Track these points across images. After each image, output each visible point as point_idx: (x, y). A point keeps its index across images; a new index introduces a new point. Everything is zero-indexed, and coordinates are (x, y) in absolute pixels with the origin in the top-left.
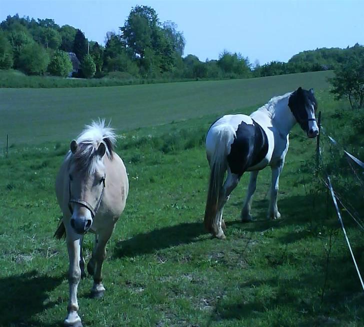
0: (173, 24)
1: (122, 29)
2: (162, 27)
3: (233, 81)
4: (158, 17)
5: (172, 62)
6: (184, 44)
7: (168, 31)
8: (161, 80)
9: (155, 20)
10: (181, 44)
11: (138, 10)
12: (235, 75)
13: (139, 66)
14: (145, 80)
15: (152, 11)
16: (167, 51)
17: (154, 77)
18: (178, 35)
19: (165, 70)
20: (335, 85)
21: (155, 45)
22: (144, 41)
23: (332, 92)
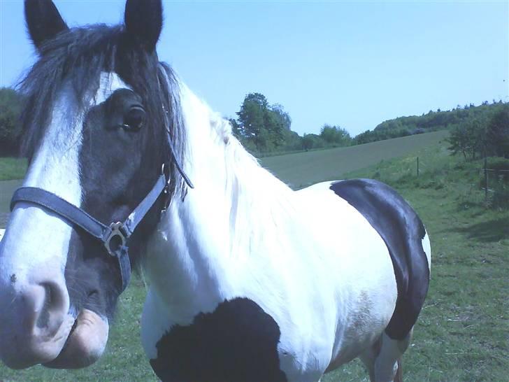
0: (280, 106)
1: (239, 114)
2: (271, 109)
3: (335, 150)
4: (268, 101)
5: (282, 138)
6: (290, 123)
7: (277, 112)
8: (277, 153)
9: (265, 104)
10: (288, 121)
11: (251, 96)
12: (336, 145)
13: (256, 143)
14: (265, 154)
15: (262, 97)
16: (277, 129)
17: (270, 151)
18: (285, 115)
19: (277, 145)
20: (452, 143)
21: (268, 125)
22: (257, 122)
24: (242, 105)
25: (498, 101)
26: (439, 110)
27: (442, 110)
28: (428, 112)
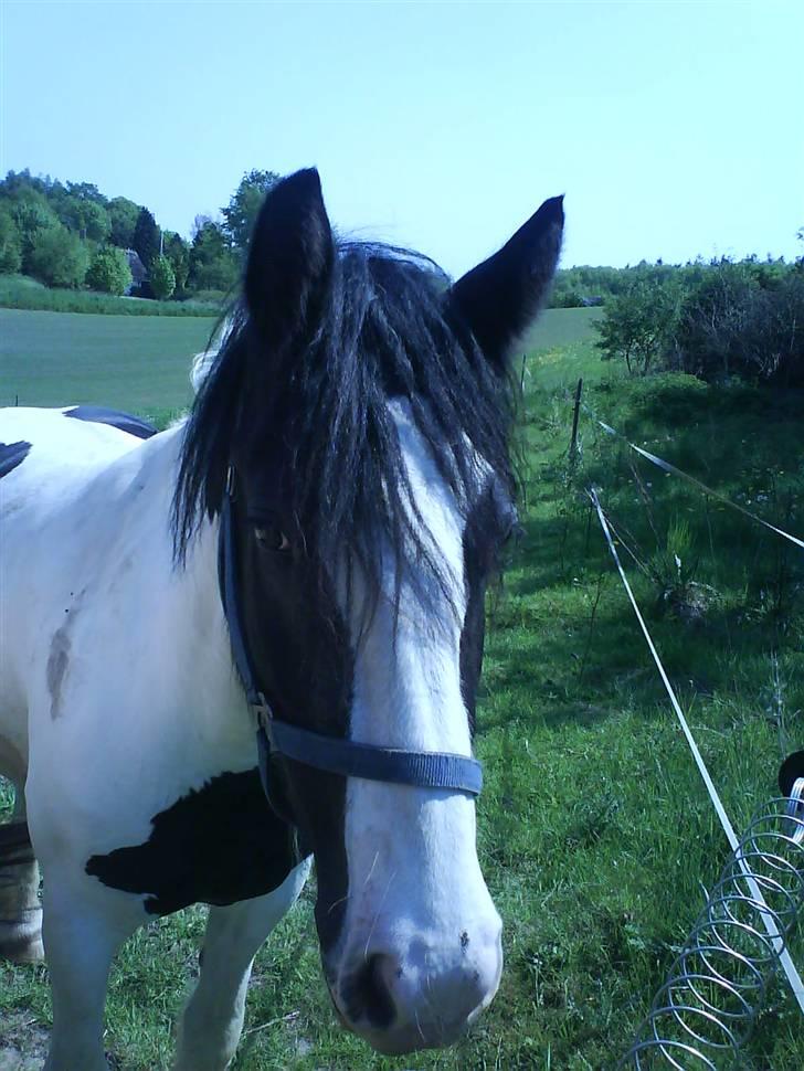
1: (226, 212)
11: (257, 177)
23: (599, 345)
24: (235, 194)
25: (776, 258)
26: (660, 261)
27: (666, 262)
28: (637, 264)
